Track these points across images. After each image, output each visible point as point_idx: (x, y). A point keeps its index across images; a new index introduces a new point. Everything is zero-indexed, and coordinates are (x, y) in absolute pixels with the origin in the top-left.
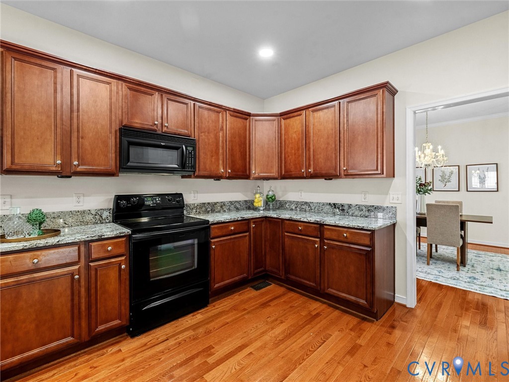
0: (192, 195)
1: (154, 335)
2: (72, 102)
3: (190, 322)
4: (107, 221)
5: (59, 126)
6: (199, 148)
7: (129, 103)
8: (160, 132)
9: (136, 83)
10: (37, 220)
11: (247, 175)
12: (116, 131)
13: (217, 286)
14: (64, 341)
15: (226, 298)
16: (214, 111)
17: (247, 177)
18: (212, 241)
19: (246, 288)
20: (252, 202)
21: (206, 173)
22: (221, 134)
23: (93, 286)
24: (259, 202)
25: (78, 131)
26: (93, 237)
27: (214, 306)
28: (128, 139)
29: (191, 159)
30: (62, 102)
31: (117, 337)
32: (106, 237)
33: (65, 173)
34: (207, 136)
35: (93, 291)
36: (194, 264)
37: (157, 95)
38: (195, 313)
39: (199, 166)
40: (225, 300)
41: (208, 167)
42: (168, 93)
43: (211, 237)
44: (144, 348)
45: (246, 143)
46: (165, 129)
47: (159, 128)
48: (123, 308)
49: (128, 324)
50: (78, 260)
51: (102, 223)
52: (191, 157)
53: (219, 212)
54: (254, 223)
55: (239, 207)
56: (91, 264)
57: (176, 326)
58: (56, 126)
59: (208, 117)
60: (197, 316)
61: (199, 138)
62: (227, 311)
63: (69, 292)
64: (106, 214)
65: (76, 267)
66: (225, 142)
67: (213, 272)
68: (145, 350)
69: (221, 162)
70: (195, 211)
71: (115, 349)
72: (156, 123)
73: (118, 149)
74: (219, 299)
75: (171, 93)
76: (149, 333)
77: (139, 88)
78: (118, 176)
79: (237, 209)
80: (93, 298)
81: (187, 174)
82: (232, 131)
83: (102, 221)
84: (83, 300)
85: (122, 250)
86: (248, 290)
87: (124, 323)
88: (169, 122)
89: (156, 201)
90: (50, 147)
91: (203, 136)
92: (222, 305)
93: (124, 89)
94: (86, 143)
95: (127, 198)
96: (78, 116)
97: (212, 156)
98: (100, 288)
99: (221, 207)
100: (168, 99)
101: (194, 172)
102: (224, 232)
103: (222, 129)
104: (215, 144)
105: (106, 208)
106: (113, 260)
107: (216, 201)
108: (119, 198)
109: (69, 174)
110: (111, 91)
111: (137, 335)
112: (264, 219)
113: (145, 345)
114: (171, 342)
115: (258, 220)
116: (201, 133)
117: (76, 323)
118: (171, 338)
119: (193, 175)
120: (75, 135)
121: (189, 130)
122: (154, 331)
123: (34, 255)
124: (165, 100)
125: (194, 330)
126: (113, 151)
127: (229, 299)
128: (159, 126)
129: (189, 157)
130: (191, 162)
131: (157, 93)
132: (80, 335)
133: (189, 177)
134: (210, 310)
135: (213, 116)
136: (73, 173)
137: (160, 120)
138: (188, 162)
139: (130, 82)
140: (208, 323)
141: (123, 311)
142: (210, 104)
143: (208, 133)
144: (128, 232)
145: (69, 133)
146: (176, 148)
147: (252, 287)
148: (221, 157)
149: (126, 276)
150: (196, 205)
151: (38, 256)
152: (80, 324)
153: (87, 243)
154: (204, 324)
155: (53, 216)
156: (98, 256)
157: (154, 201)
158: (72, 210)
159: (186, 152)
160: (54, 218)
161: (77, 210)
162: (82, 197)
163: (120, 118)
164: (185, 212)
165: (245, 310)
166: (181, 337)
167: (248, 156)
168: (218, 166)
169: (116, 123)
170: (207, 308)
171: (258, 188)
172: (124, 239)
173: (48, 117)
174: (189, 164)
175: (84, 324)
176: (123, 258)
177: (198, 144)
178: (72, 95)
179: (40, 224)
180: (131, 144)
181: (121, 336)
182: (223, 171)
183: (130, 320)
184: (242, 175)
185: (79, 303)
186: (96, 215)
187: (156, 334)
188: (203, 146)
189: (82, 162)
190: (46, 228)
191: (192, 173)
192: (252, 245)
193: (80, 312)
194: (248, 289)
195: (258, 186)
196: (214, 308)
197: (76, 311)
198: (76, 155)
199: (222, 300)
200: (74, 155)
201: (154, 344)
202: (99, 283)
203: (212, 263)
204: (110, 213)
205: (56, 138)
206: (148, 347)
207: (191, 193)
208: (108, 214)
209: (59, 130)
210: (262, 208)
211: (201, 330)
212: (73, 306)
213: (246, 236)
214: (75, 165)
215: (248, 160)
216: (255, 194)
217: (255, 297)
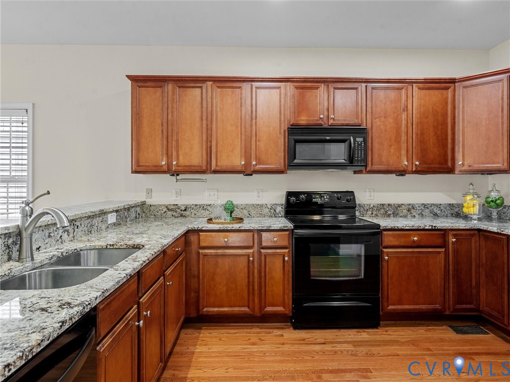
0: (368, 193)
1: (314, 335)
2: (252, 112)
3: (352, 336)
4: (280, 215)
5: (243, 133)
6: (372, 137)
7: (296, 102)
8: (326, 126)
9: (302, 81)
10: (230, 209)
11: (448, 168)
12: (285, 131)
13: (390, 307)
14: (243, 309)
15: (406, 328)
16: (394, 88)
17: (451, 171)
18: (385, 250)
19: (443, 326)
20: (461, 206)
21: (381, 167)
22: (404, 116)
23: (263, 270)
24: (472, 207)
25: (256, 136)
26: (263, 227)
27: (386, 331)
28: (294, 137)
29: (361, 152)
30: (246, 113)
31: (283, 324)
32: (272, 228)
33: (247, 171)
34: (383, 122)
35: (263, 274)
36: (361, 273)
37: (322, 87)
38: (361, 330)
39: (372, 159)
40: (403, 329)
41: (384, 160)
42: (335, 81)
43: (383, 245)
44: (302, 342)
45: (447, 123)
46: (331, 122)
47: (325, 121)
48: (286, 297)
49: (291, 315)
50: (252, 245)
51: (276, 217)
52: (361, 150)
53: (405, 216)
54: (455, 236)
55: (439, 212)
56: (262, 251)
57: (337, 336)
58: (241, 134)
59: (385, 98)
60: (362, 334)
61: (372, 126)
62: (402, 342)
63: (246, 270)
64: (279, 209)
65: (251, 251)
66: (410, 125)
67: (386, 288)
68: (302, 344)
69: (404, 152)
70: (370, 212)
71: (279, 332)
72: (322, 116)
73: (287, 147)
74: (395, 325)
75: (338, 81)
76: (309, 331)
77: (306, 84)
78: (286, 173)
79: (436, 215)
80: (263, 280)
81: (357, 169)
82: (422, 109)
83: (275, 215)
84: (256, 280)
85: (285, 243)
86: (443, 329)
87: (287, 312)
88: (335, 113)
89: (324, 199)
90: (238, 151)
91: (377, 122)
92: (397, 333)
93: (291, 90)
94: (262, 145)
95: (296, 194)
96: (256, 122)
97: (391, 146)
98: (269, 273)
99: (409, 210)
100: (334, 88)
101: (366, 166)
102: (402, 241)
103: (406, 109)
104: (395, 131)
105: (279, 203)
106: (278, 251)
107: (400, 203)
108: (290, 194)
109: (250, 173)
110: (280, 94)
111: (298, 329)
112: (476, 232)
113: (304, 340)
114: (328, 347)
115: (462, 232)
116: (376, 119)
117: (251, 297)
118: (328, 344)
119: (364, 171)
120: (254, 139)
121: (360, 118)
122: (315, 331)
123: (226, 235)
124: (332, 90)
125: (354, 346)
126: (282, 150)
127: (409, 330)
128: (325, 119)
129: (358, 150)
130: (361, 155)
131: (323, 85)
132: (254, 309)
133: (360, 172)
134: (380, 333)
135: (392, 94)
136: (252, 172)
137: (326, 113)
138: (358, 155)
139: (297, 82)
140: (372, 346)
141: (287, 300)
142: (388, 81)
143: (385, 117)
144: (291, 227)
145: (250, 137)
146: (343, 141)
147: (451, 327)
148: (404, 146)
149: (289, 268)
150: (372, 206)
151: (228, 237)
152: (254, 300)
153: (260, 231)
154: (368, 345)
155: (241, 207)
156: (268, 245)
157: (322, 199)
158: (254, 203)
159: (354, 144)
160: (242, 209)
161: (257, 203)
162: (261, 193)
163: (289, 118)
164: (357, 213)
165: (429, 350)
166: (339, 347)
167: (450, 141)
168: (399, 157)
169: (285, 124)
170: (377, 330)
171: (471, 186)
172: (287, 233)
173: (237, 127)
174: (358, 157)
175: (256, 301)
176: (287, 251)
177: (370, 133)
178: (252, 105)
179: (231, 213)
180: (297, 141)
181: (286, 324)
182: (406, 163)
183: (293, 312)
184: (440, 168)
185: (253, 282)
186: (271, 209)
187: (316, 335)
188: (377, 135)
189: (259, 162)
190: (237, 217)
191: (363, 168)
192: (451, 267)
193: (253, 290)
194: (444, 327)
195: (471, 184)
196: (385, 333)
197: (251, 288)
198: (255, 157)
199: (399, 328)
200: (253, 156)
201: (310, 342)
202: (267, 268)
203: (385, 278)
204: (282, 208)
205: (241, 144)
206: (306, 342)
207: (365, 191)
208: (281, 209)
209: (243, 137)
210: (475, 217)
211: (363, 350)
212: (249, 282)
213: (439, 253)
214: (254, 165)
215: (450, 146)
216: (465, 195)
217: (451, 341)
